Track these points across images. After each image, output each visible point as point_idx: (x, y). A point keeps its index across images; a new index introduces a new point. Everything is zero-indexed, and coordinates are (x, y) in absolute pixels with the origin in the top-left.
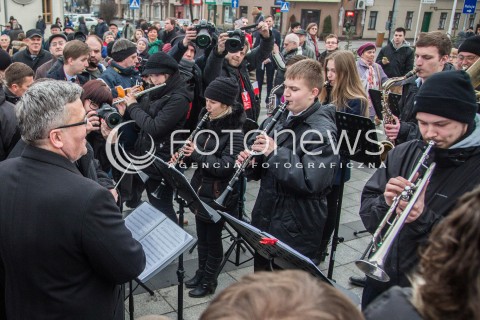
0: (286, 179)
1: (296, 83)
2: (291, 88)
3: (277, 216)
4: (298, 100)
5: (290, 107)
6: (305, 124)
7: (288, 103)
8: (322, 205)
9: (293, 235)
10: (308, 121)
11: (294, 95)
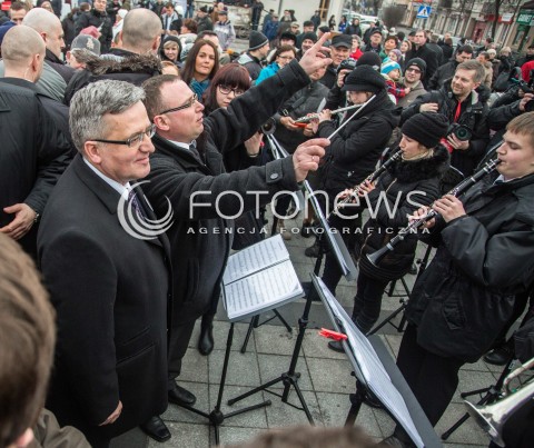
0: (460, 258)
1: (518, 139)
2: (510, 143)
3: (440, 297)
4: (514, 163)
5: (501, 168)
6: (513, 195)
7: (499, 163)
8: (504, 303)
9: (452, 327)
10: (518, 193)
11: (511, 154)
